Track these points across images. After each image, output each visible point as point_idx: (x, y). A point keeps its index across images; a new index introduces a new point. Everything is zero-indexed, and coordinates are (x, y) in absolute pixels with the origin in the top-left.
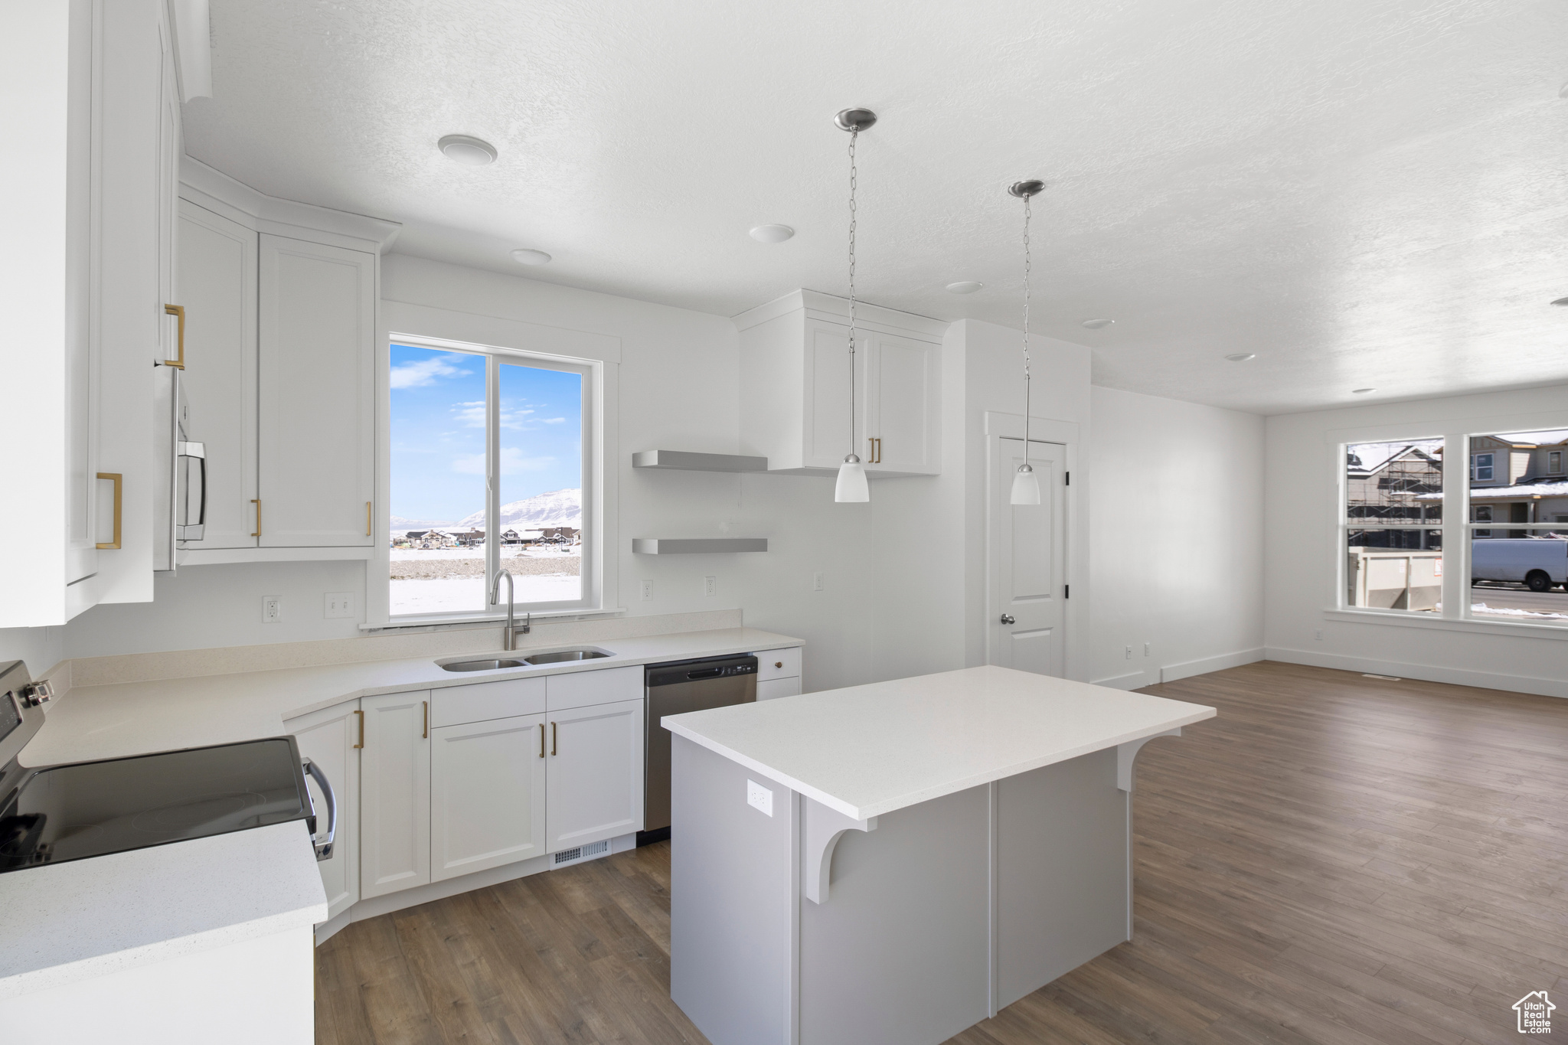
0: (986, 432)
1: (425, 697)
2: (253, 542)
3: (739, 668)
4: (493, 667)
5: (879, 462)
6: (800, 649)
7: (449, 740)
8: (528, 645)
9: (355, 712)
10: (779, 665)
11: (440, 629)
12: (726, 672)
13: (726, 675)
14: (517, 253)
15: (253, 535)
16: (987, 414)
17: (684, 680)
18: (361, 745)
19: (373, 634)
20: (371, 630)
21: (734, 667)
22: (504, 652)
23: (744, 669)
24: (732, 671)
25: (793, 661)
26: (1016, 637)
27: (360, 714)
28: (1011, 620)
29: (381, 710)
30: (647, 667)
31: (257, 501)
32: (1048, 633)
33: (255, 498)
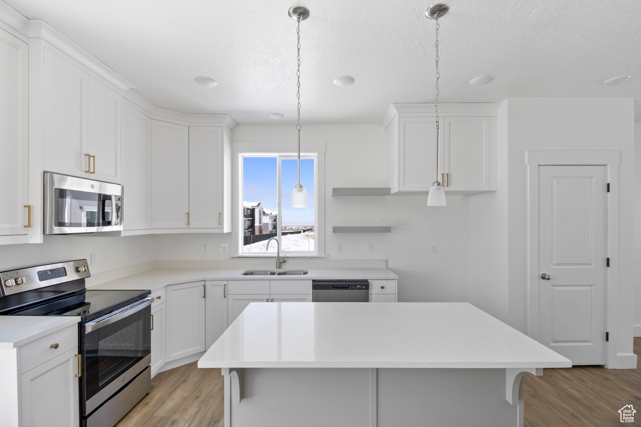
0: (526, 163)
1: (226, 283)
2: (187, 226)
3: (358, 286)
4: (267, 274)
5: (448, 186)
6: (397, 281)
7: (234, 300)
8: (286, 267)
9: (203, 285)
10: (382, 288)
11: (256, 259)
12: (351, 287)
13: (352, 289)
14: (271, 115)
15: (187, 224)
16: (527, 152)
17: (330, 289)
18: (204, 297)
19: (234, 259)
20: (233, 258)
21: (356, 286)
22: (276, 269)
23: (361, 287)
24: (354, 287)
25: (392, 287)
26: (556, 288)
27: (205, 286)
28: (547, 277)
29: (212, 285)
30: (314, 281)
31: (188, 214)
32: (589, 288)
33: (188, 212)
